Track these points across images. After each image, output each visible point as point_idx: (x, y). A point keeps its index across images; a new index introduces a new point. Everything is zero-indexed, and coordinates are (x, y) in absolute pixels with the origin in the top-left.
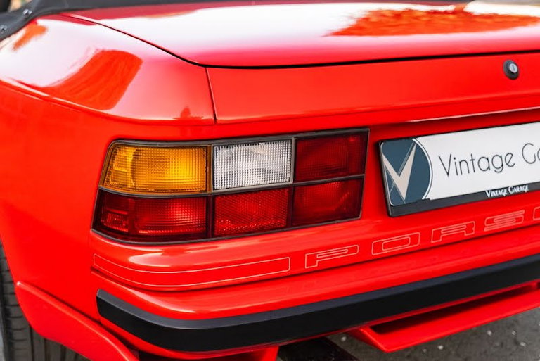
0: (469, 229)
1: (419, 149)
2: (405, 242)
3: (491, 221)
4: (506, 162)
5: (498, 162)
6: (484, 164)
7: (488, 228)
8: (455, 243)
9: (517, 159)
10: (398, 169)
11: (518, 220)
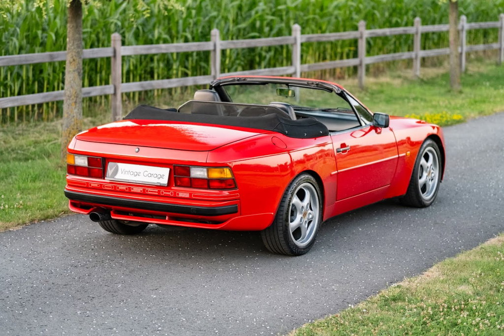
0: (126, 189)
1: (117, 166)
2: (110, 187)
3: (133, 189)
4: (138, 174)
5: (136, 174)
6: (132, 173)
7: (132, 191)
8: (122, 191)
9: (142, 174)
10: (111, 169)
11: (141, 191)
